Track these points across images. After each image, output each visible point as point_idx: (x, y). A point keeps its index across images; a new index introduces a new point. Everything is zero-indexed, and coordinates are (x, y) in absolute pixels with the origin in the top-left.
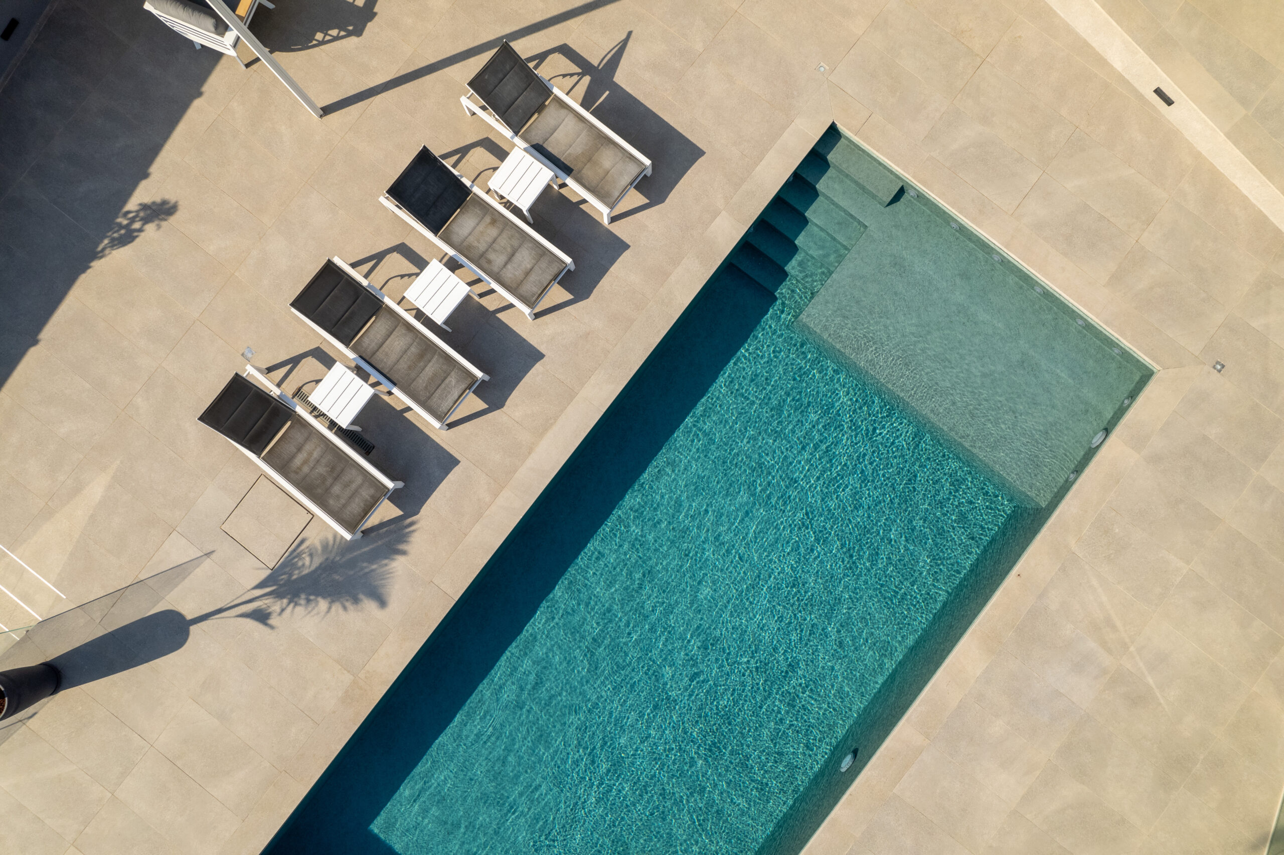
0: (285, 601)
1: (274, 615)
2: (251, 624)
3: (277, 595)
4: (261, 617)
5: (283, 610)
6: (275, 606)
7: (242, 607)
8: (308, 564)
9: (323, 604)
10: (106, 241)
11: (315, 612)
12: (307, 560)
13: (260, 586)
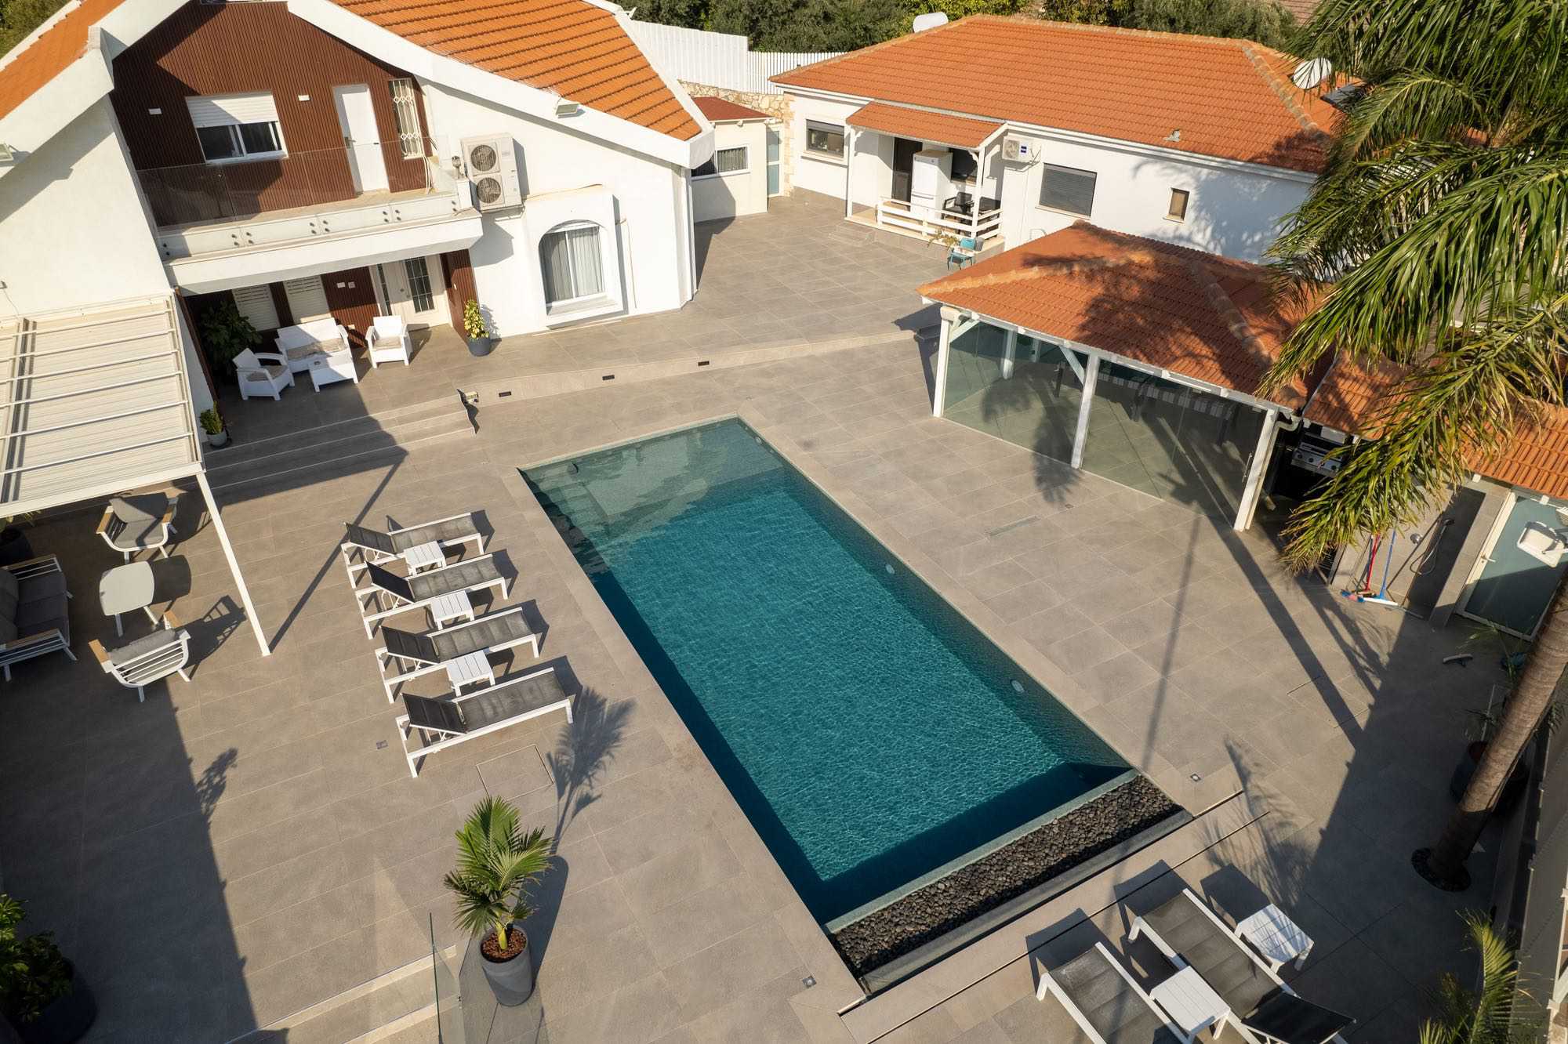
0: (586, 781)
1: (590, 792)
2: (583, 812)
3: (577, 783)
4: (585, 801)
5: (590, 785)
6: (583, 789)
7: (567, 814)
8: (569, 758)
9: (606, 758)
10: (204, 805)
11: (607, 765)
12: (565, 758)
13: (560, 795)
